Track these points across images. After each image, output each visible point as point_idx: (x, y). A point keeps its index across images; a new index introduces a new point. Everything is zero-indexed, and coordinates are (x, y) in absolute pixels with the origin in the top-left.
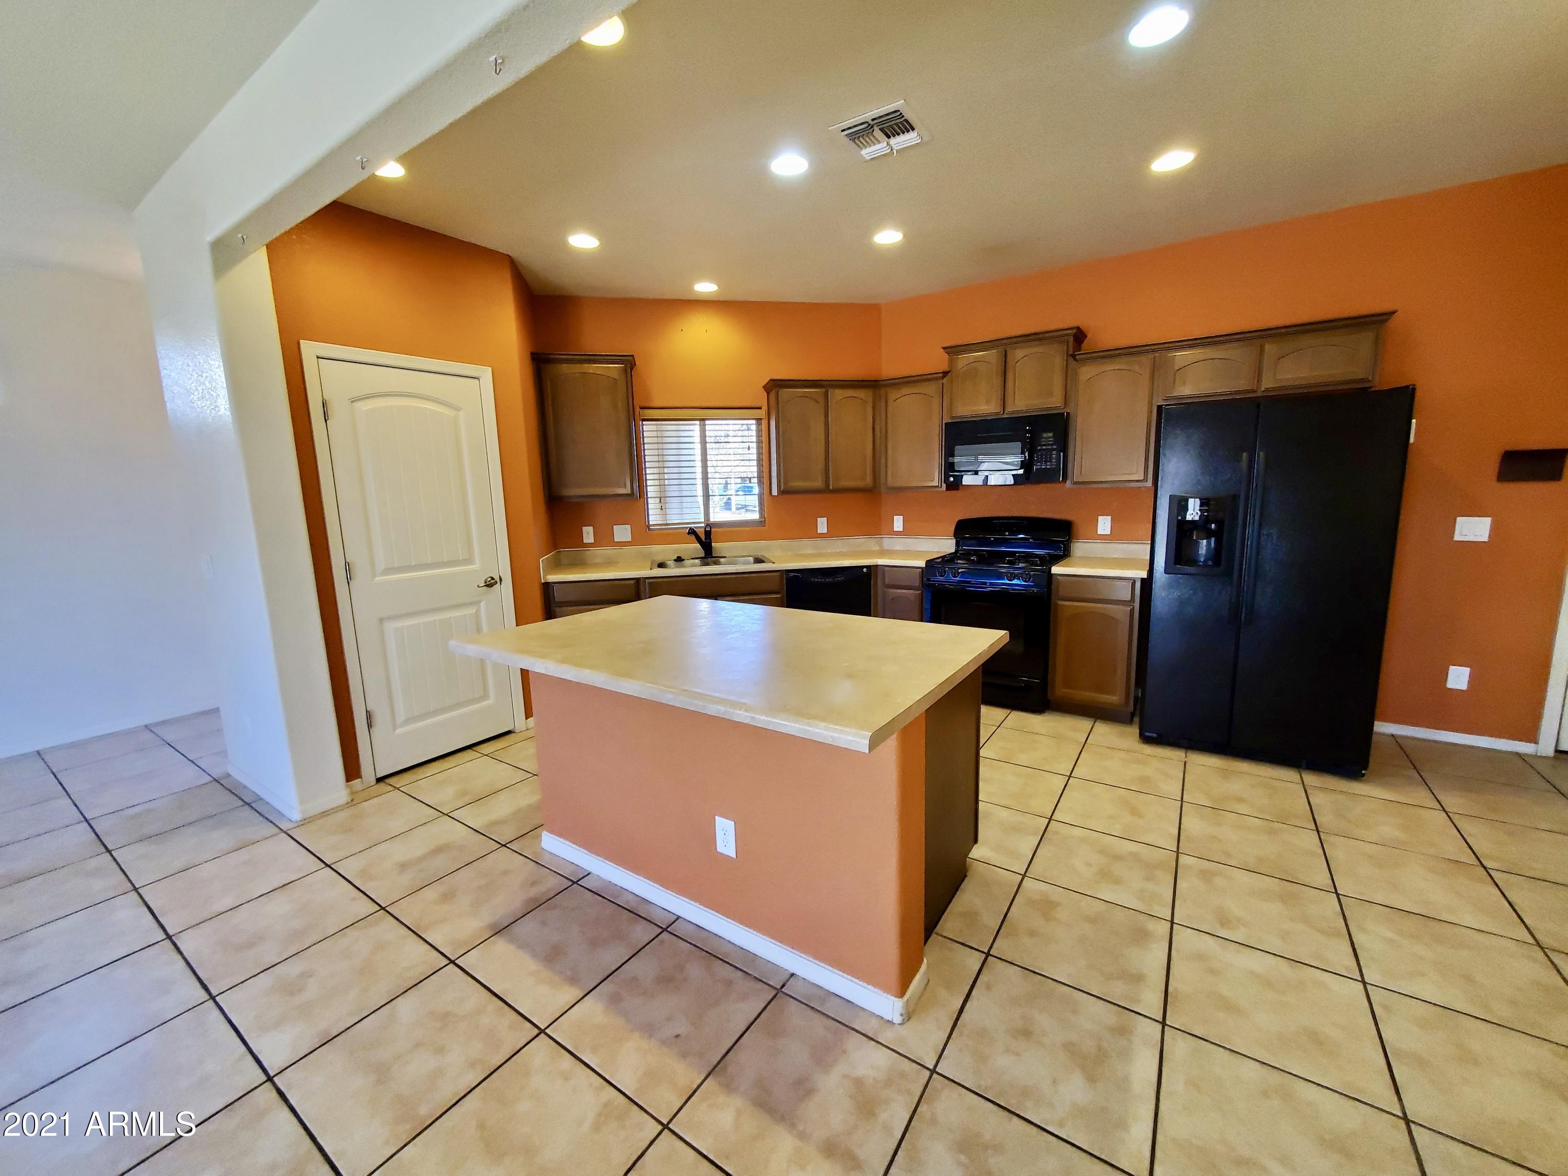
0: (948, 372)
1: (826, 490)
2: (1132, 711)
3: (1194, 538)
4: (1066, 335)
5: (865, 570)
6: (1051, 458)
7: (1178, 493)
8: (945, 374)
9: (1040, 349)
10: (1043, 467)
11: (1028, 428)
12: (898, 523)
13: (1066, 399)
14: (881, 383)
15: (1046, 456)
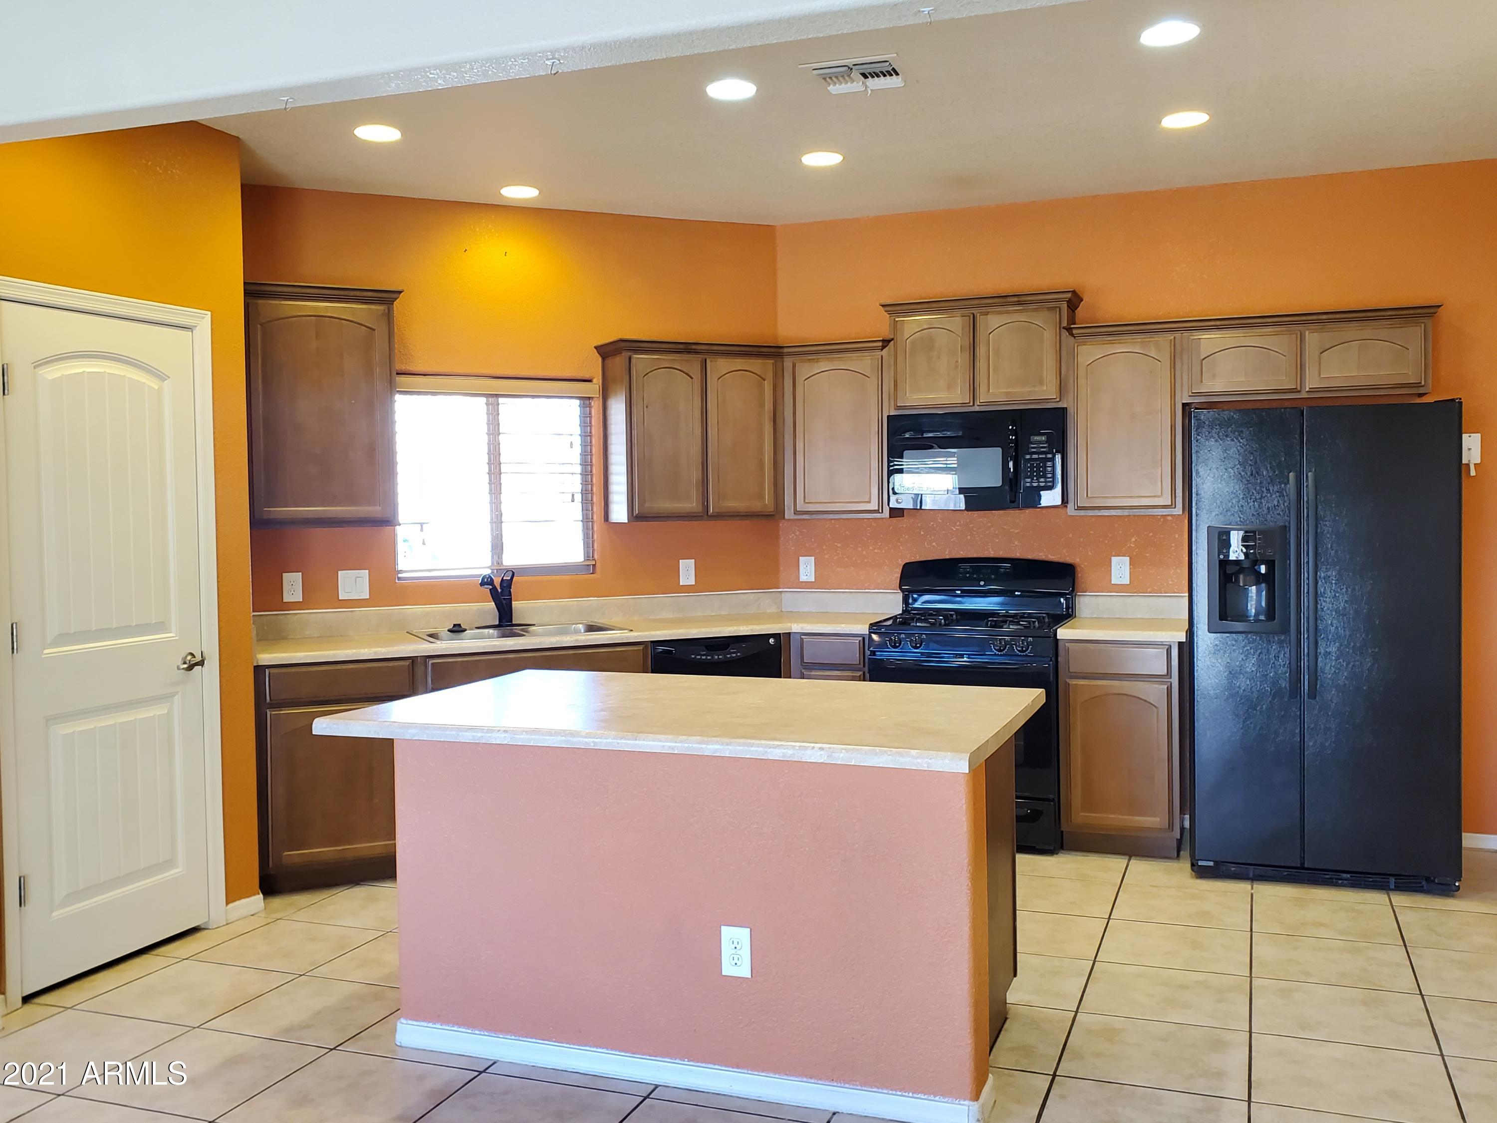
0: (889, 341)
1: (704, 515)
2: (1179, 838)
3: (1241, 584)
4: (1057, 300)
5: (771, 641)
6: (1045, 471)
7: (1218, 523)
8: (886, 342)
9: (1023, 317)
10: (1035, 485)
11: (1010, 427)
12: (807, 569)
13: (1062, 389)
14: (786, 350)
15: (1038, 469)
